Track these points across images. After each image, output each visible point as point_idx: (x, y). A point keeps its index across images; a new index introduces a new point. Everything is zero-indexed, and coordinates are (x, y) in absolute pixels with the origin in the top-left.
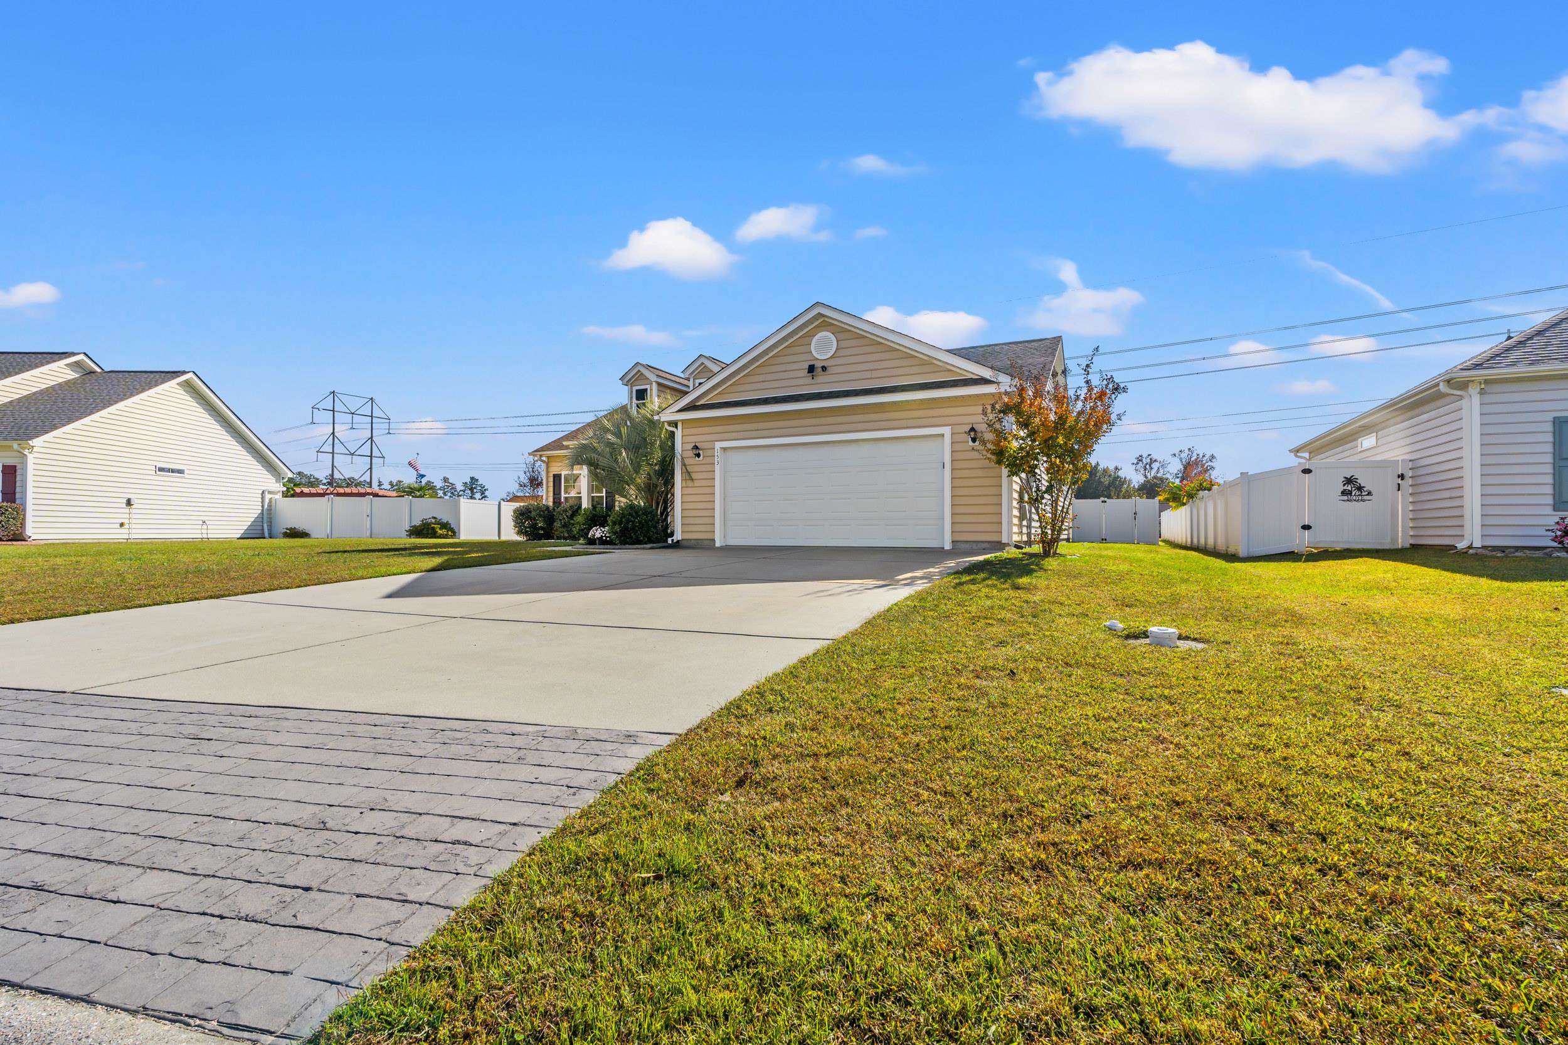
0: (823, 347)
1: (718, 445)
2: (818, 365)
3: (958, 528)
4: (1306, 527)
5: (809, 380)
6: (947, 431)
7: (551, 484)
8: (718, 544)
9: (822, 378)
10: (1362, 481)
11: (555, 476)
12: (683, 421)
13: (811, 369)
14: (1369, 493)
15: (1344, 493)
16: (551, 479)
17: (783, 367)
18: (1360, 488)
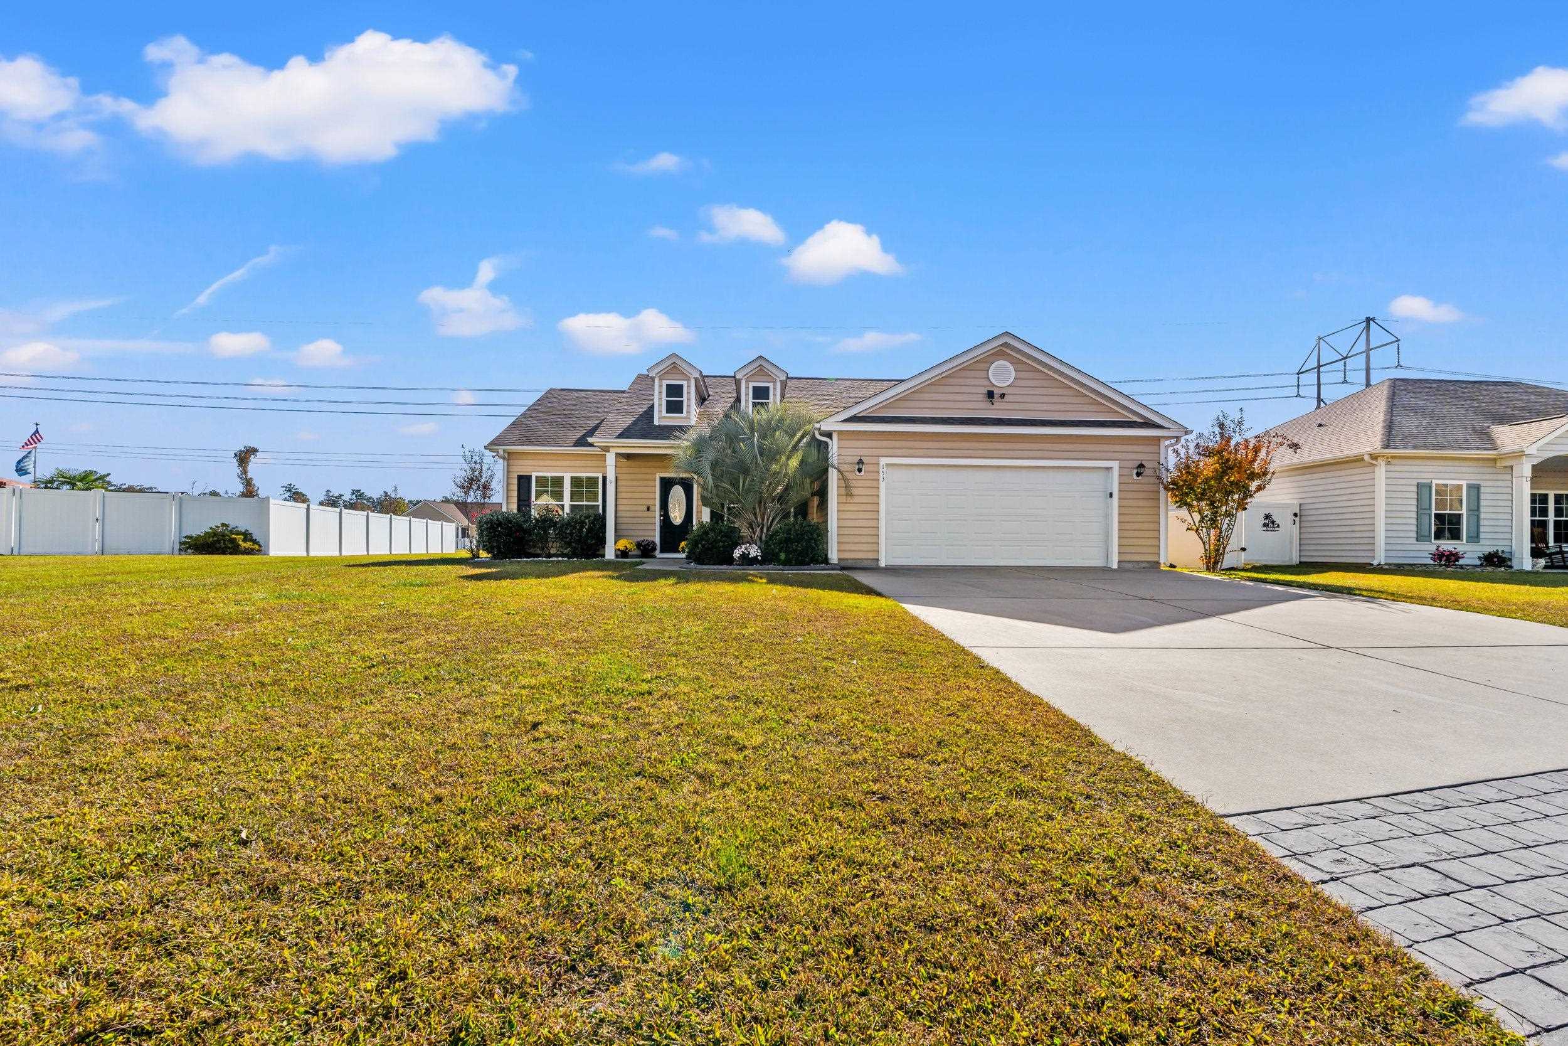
0: (1002, 375)
1: (884, 461)
2: (997, 392)
3: (1124, 550)
4: (1243, 549)
5: (989, 406)
6: (1115, 465)
7: (515, 487)
8: (882, 564)
9: (998, 404)
10: (1274, 518)
11: (520, 478)
12: (840, 432)
13: (990, 395)
14: (1278, 526)
15: (1265, 525)
16: (515, 481)
17: (957, 389)
18: (1273, 522)
